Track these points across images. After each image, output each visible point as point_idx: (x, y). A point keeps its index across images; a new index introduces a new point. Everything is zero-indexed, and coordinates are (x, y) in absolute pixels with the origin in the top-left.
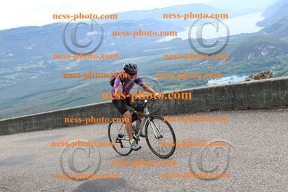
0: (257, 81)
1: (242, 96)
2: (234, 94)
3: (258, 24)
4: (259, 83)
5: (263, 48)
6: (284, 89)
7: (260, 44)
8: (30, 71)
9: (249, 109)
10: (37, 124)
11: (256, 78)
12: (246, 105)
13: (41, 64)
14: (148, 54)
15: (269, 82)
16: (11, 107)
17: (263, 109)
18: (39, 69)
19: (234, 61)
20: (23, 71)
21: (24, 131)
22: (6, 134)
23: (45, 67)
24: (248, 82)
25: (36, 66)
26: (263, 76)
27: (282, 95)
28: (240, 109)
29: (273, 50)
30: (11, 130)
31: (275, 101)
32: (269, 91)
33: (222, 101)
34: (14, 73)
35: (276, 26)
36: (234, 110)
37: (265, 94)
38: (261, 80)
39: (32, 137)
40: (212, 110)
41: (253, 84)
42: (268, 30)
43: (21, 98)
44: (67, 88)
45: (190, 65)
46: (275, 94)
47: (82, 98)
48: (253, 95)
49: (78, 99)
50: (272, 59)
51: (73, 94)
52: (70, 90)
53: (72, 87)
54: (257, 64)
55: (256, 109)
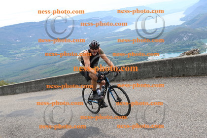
2: (173, 66)
3: (181, 19)
5: (185, 35)
7: (183, 32)
8: (31, 51)
9: (184, 76)
10: (35, 87)
11: (187, 54)
12: (182, 73)
13: (38, 47)
14: (109, 40)
16: (18, 75)
17: (194, 76)
18: (37, 50)
19: (165, 44)
20: (26, 51)
21: (27, 92)
22: (14, 94)
23: (40, 49)
24: (183, 57)
25: (34, 48)
28: (177, 76)
29: (191, 36)
30: (17, 91)
31: (203, 70)
32: (198, 63)
33: (164, 70)
34: (20, 53)
35: (193, 20)
37: (195, 65)
38: (192, 56)
39: (32, 96)
40: (157, 77)
41: (187, 58)
42: (188, 23)
43: (25, 70)
44: (55, 63)
45: (136, 46)
46: (203, 65)
47: (65, 69)
48: (187, 66)
49: (63, 70)
50: (190, 43)
51: (59, 66)
52: (57, 64)
53: (58, 62)
54: (180, 46)
55: (189, 76)
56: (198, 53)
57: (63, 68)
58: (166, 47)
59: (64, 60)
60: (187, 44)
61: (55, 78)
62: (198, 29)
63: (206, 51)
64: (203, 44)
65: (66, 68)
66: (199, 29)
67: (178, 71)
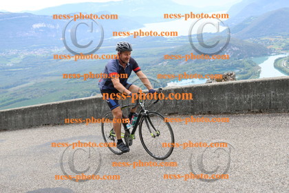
0: (219, 83)
1: (203, 99)
4: (221, 86)
6: (247, 92)
9: (210, 113)
11: (218, 81)
12: (207, 109)
15: (232, 84)
17: (225, 113)
19: (196, 62)
24: (209, 84)
26: (225, 78)
27: (245, 99)
28: (200, 114)
29: (237, 52)
31: (237, 105)
32: (231, 95)
36: (194, 114)
37: (226, 98)
38: (223, 83)
44: (7, 87)
45: (148, 65)
46: (237, 98)
47: (24, 99)
48: (215, 99)
49: (21, 100)
50: (235, 62)
51: (15, 94)
52: (11, 90)
53: (14, 86)
54: (219, 67)
55: (217, 113)
56: (234, 79)
57: (22, 97)
58: (197, 69)
59: (25, 83)
60: (230, 64)
61: (6, 112)
62: (247, 40)
63: (259, 76)
64: (254, 65)
65: (27, 97)
66: (249, 41)
67: (202, 106)
